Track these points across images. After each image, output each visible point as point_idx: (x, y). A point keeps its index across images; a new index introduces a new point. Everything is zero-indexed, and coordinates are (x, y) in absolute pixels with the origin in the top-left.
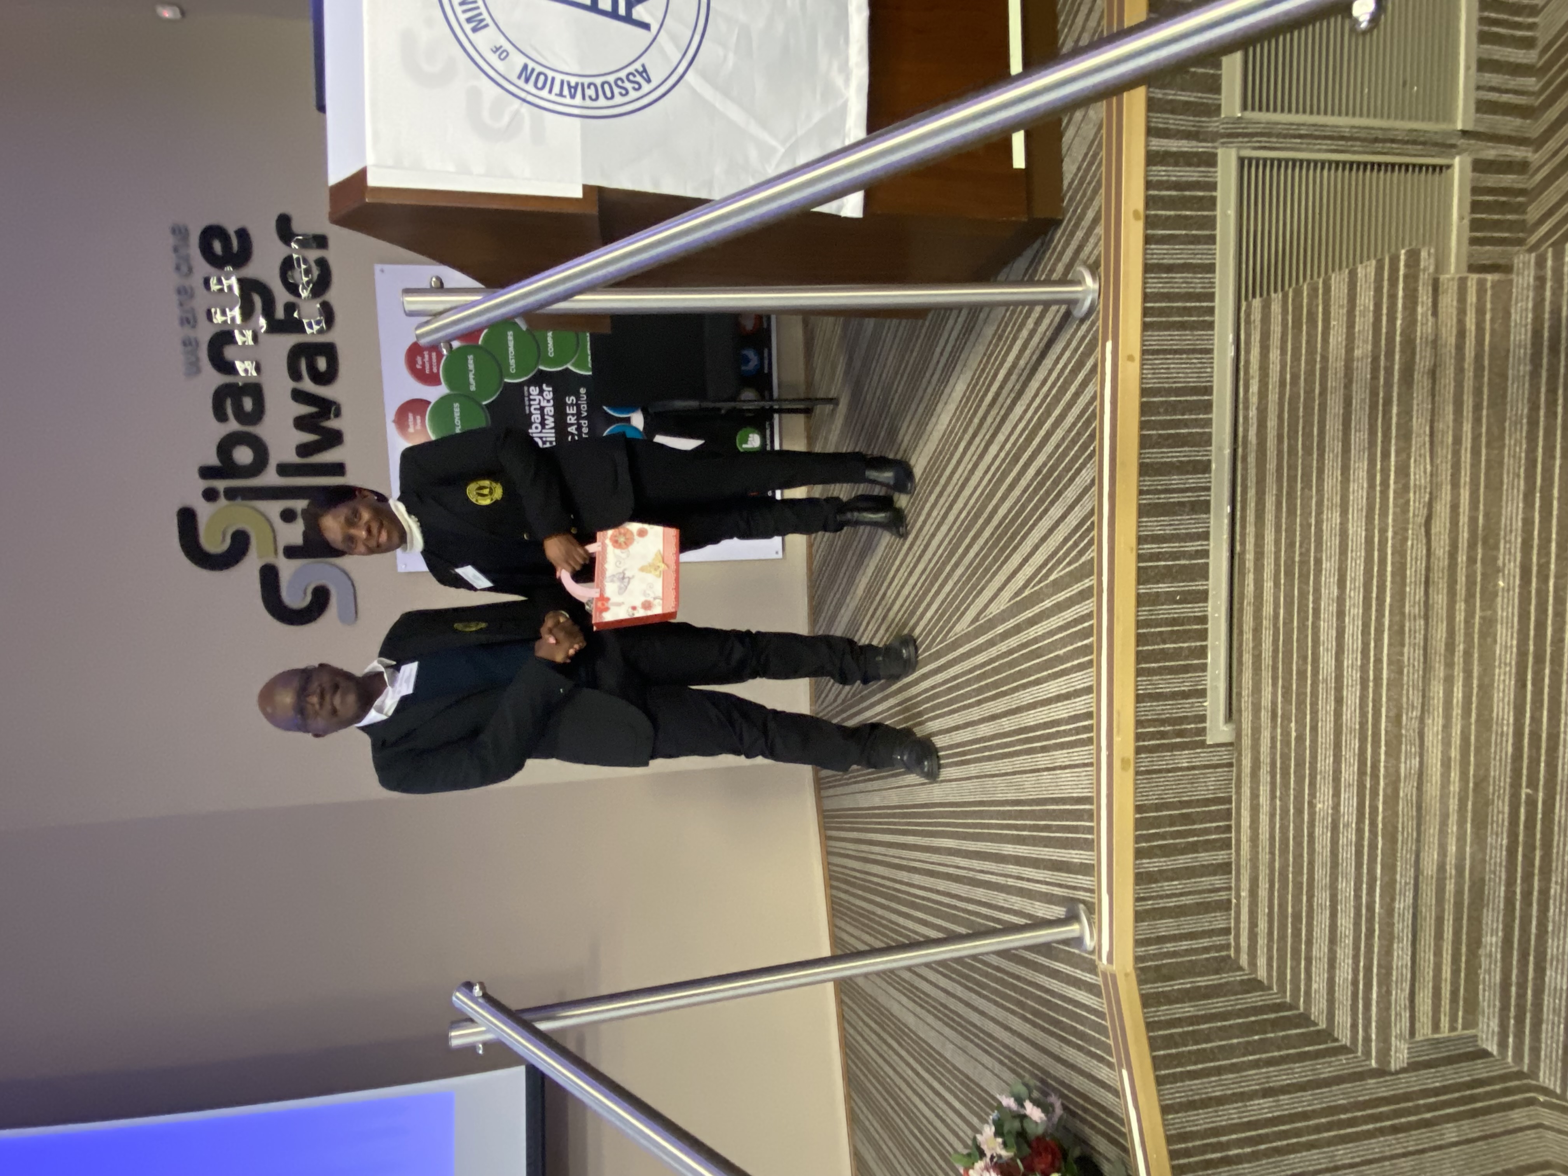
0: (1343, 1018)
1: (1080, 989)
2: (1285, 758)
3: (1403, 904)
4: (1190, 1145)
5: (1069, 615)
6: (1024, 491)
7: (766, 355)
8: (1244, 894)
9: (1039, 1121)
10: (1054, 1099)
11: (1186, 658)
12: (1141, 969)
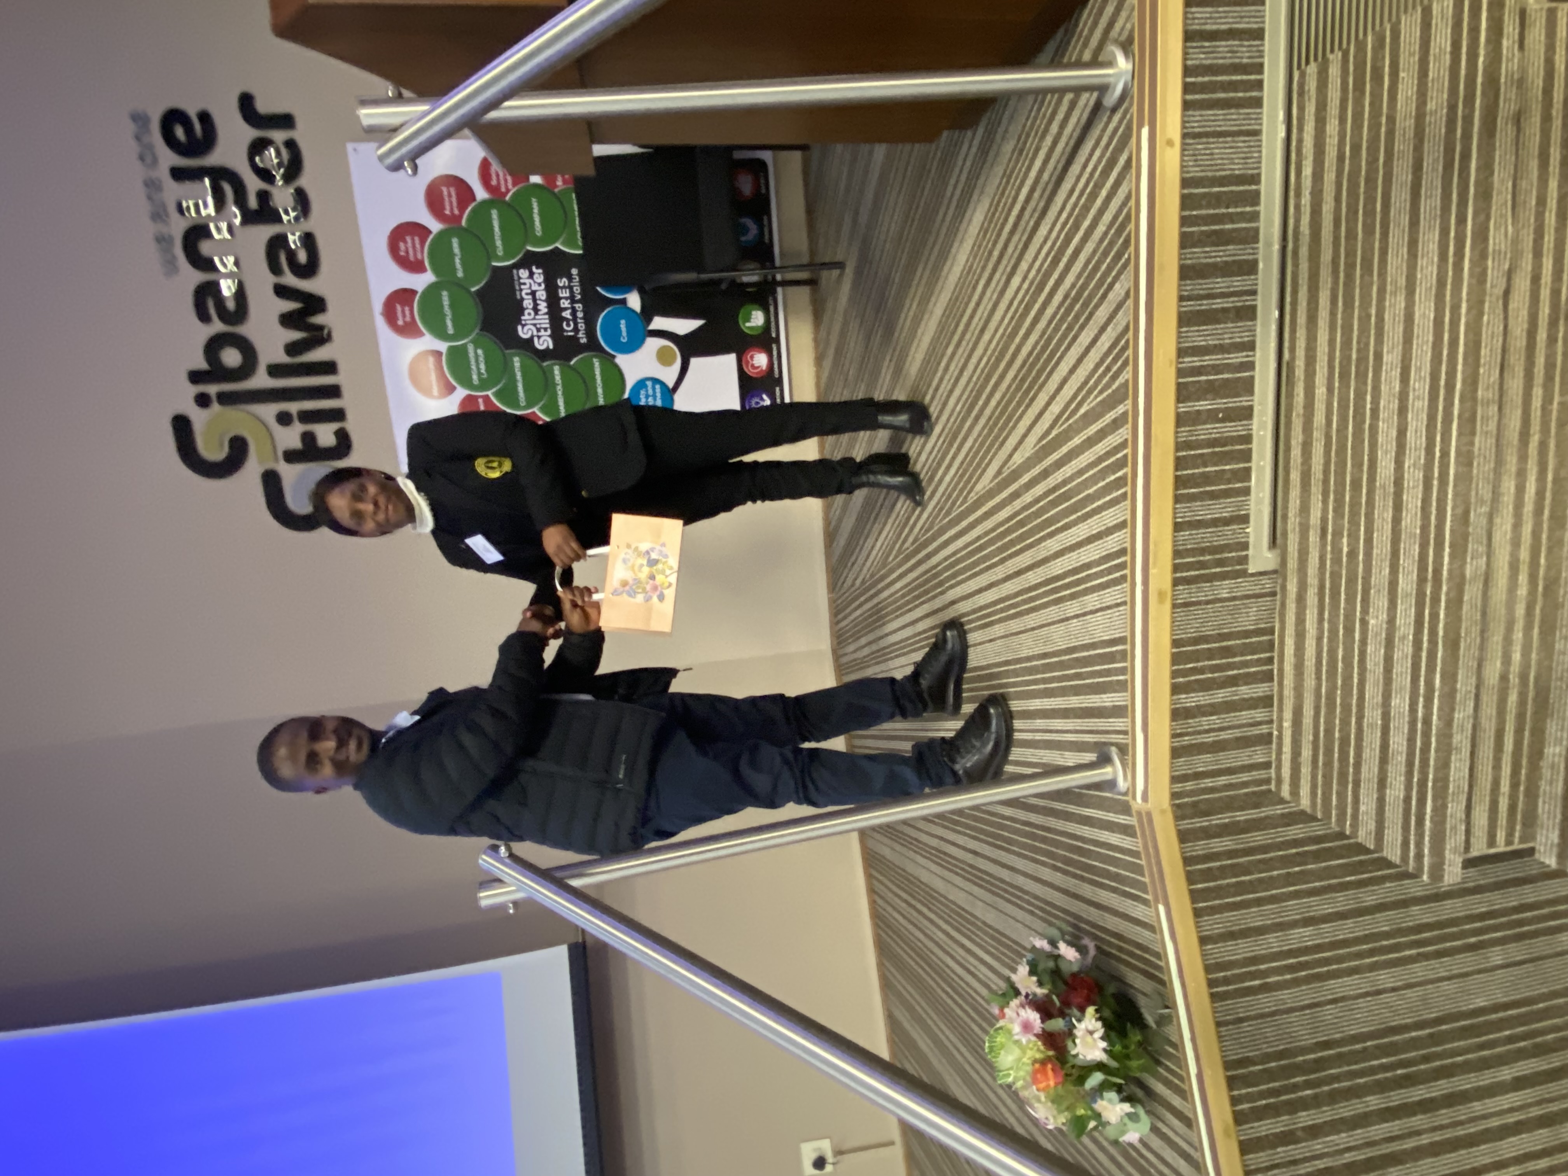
0: (1393, 836)
1: (1113, 832)
2: (1335, 576)
3: (1462, 714)
4: (1229, 973)
5: (1100, 448)
6: (1050, 322)
7: (766, 222)
8: (1287, 724)
9: (1073, 960)
10: (1087, 941)
11: (1229, 482)
12: (1178, 806)
